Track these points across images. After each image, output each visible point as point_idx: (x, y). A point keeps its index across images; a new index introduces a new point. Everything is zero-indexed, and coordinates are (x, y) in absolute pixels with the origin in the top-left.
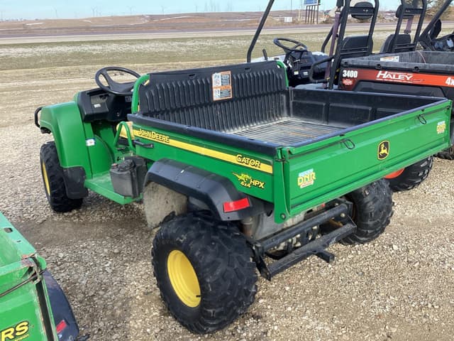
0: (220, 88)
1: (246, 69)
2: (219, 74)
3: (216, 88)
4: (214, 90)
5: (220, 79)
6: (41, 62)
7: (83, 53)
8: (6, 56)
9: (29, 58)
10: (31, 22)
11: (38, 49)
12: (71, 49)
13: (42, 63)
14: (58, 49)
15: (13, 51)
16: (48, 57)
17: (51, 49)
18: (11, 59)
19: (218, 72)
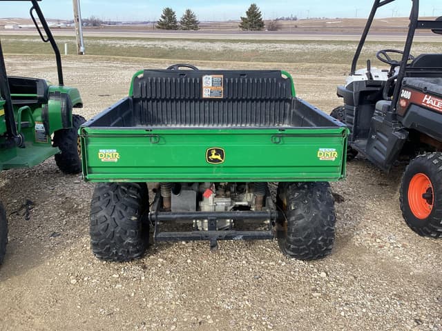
0: (210, 87)
1: (241, 75)
2: (211, 77)
3: (207, 88)
4: (204, 89)
5: (211, 81)
6: (305, 57)
7: (346, 52)
8: (281, 50)
9: (297, 53)
10: (332, 20)
11: (309, 46)
12: (337, 47)
13: (306, 59)
14: (325, 47)
15: (288, 46)
16: (313, 54)
17: (319, 47)
18: (283, 53)
19: (209, 75)
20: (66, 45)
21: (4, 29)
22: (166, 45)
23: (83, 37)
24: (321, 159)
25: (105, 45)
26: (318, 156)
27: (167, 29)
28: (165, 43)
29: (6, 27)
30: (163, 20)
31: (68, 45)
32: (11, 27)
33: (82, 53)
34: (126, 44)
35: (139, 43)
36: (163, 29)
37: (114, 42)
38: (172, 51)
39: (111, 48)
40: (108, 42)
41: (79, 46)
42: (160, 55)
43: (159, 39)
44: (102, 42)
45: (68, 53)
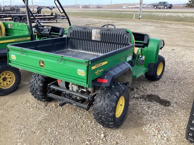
0: (95, 35)
2: (95, 30)
5: (95, 32)
20: (134, 15)
21: (122, 8)
22: (183, 15)
23: (142, 11)
24: (79, 74)
25: (154, 15)
26: (78, 73)
27: (190, 7)
28: (184, 14)
29: (123, 7)
30: (189, 3)
31: (135, 15)
32: (125, 7)
33: (140, 19)
34: (164, 15)
35: (170, 14)
36: (189, 7)
37: (159, 13)
38: (185, 18)
39: (156, 16)
40: (157, 14)
41: (140, 15)
42: (179, 20)
43: (181, 12)
44: (153, 13)
45: (135, 18)
